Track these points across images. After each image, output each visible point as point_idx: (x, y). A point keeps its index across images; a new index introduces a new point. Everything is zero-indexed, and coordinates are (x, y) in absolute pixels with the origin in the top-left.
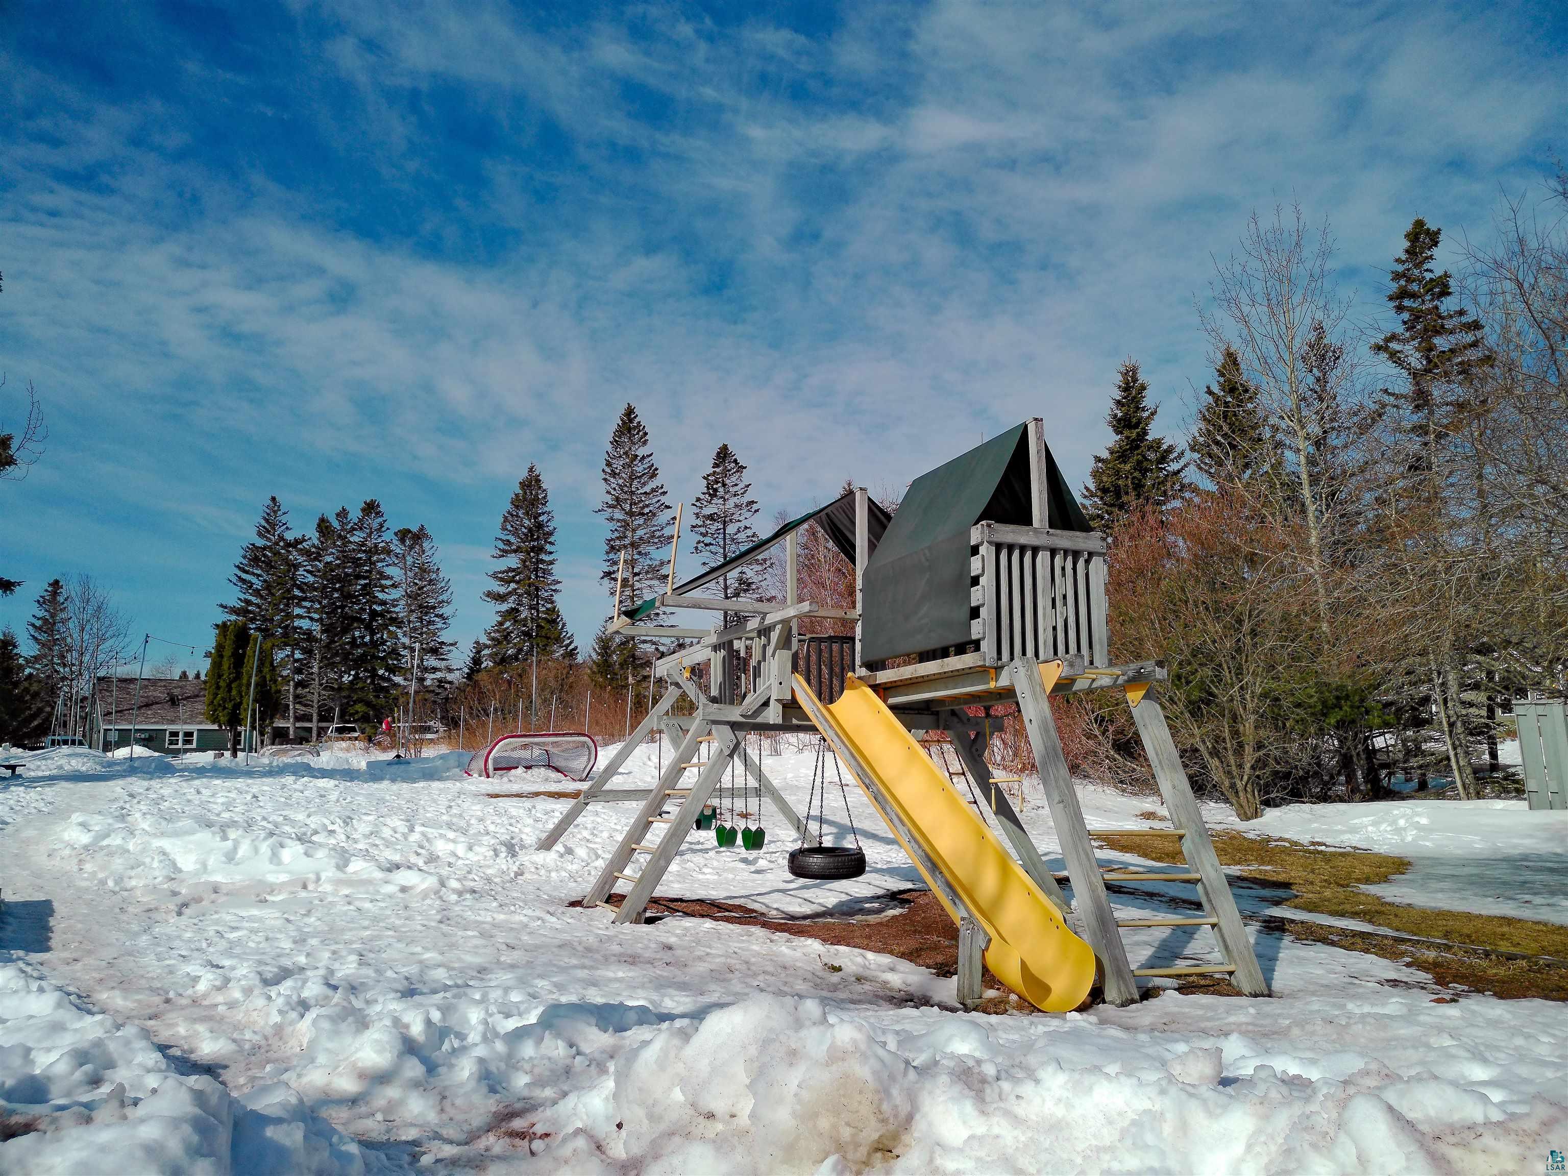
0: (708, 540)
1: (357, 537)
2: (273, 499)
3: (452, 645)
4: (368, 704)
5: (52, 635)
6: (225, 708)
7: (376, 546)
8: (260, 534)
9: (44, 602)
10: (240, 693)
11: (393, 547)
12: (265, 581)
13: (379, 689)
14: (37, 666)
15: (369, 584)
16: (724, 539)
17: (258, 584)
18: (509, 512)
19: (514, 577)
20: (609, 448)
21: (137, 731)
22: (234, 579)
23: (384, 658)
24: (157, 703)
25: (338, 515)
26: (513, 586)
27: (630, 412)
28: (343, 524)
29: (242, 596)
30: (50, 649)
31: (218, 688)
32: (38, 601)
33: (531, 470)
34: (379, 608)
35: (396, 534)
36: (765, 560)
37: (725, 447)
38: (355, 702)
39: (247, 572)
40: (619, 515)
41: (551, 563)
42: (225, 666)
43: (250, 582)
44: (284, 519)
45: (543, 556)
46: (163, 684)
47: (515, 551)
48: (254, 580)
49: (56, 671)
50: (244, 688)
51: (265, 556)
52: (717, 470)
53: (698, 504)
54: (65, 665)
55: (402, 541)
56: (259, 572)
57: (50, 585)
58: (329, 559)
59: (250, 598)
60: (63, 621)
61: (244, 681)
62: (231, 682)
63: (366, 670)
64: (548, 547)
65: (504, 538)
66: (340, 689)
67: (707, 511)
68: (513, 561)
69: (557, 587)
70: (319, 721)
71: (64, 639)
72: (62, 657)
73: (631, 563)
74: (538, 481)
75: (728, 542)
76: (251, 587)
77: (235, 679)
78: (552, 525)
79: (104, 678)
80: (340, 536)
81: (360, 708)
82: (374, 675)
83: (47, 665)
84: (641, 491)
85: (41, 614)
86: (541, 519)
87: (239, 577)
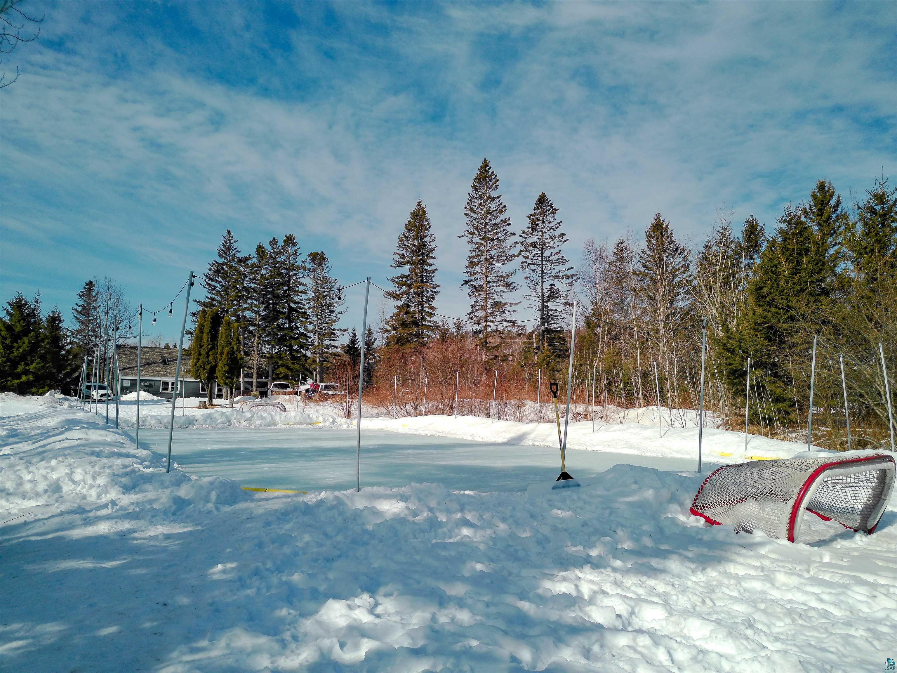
0: (529, 261)
1: (281, 258)
2: (229, 232)
3: (344, 331)
4: (288, 368)
5: (88, 317)
6: (204, 369)
7: (293, 265)
8: (220, 255)
9: (83, 295)
10: (215, 359)
11: (306, 264)
12: (223, 286)
13: (294, 358)
14: (79, 337)
15: (288, 290)
16: (542, 260)
17: (218, 287)
18: (404, 235)
19: (406, 281)
20: (471, 191)
21: (142, 380)
22: (204, 284)
23: (297, 338)
24: (155, 363)
25: (271, 243)
26: (404, 289)
27: (486, 165)
28: (274, 249)
29: (209, 295)
30: (87, 326)
31: (200, 354)
32: (79, 295)
33: (419, 204)
34: (293, 306)
35: (309, 255)
36: (572, 276)
37: (543, 195)
38: (278, 367)
39: (211, 279)
40: (477, 240)
41: (433, 271)
42: (205, 339)
43: (214, 286)
44: (235, 245)
45: (426, 267)
46: (158, 351)
47: (408, 262)
48: (217, 285)
49: (90, 340)
50: (219, 355)
51: (223, 269)
52: (538, 211)
53: (524, 235)
54: (96, 337)
55: (313, 260)
56: (220, 279)
57: (87, 284)
58: (264, 272)
59: (214, 296)
60: (95, 308)
61: (219, 351)
62: (209, 351)
63: (285, 346)
64: (430, 261)
65: (401, 253)
66: (272, 357)
67: (530, 241)
68: (406, 270)
69: (437, 289)
70: (257, 378)
71: (96, 320)
72: (95, 331)
73: (486, 274)
74: (424, 212)
75: (544, 262)
76: (214, 289)
77: (213, 348)
78: (433, 245)
79: (121, 346)
80: (271, 257)
81: (282, 370)
82: (291, 349)
83: (85, 336)
84: (493, 222)
85: (81, 303)
86: (425, 239)
87: (207, 283)
